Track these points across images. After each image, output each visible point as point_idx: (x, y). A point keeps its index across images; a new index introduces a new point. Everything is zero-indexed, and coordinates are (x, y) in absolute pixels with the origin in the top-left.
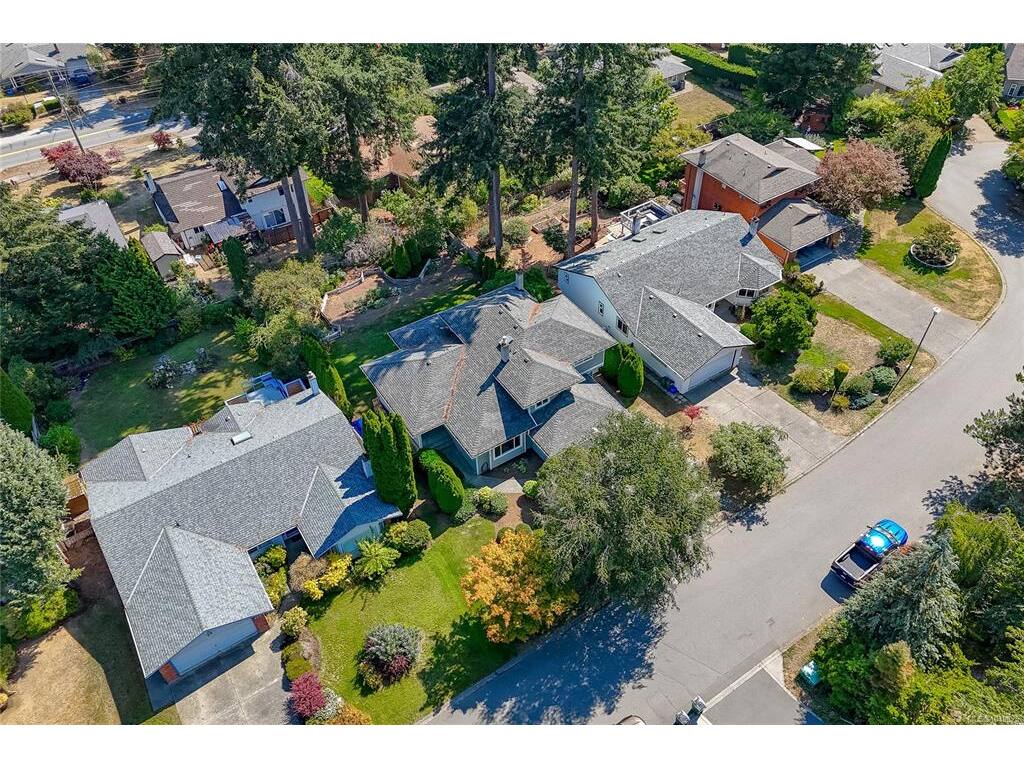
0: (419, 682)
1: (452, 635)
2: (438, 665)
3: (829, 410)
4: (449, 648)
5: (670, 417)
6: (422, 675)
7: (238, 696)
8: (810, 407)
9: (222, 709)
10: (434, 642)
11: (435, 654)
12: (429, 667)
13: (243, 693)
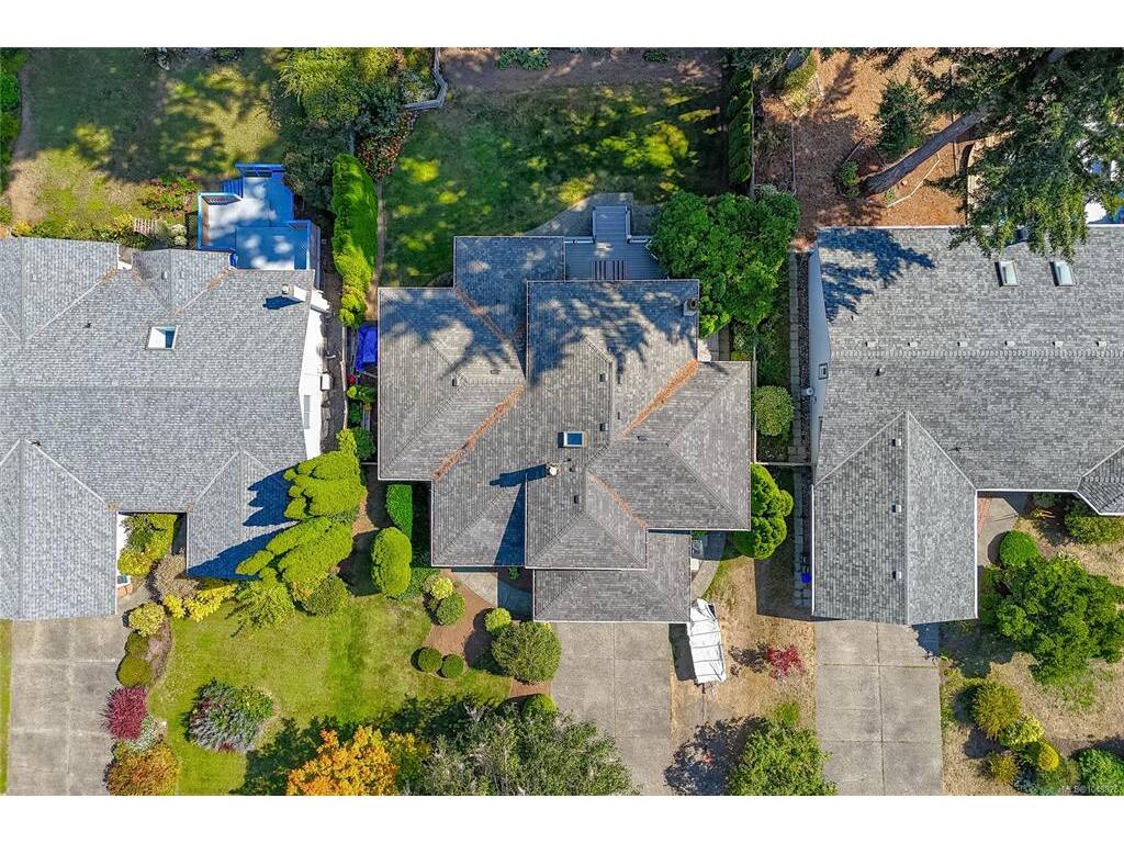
0: (245, 762)
1: (306, 732)
2: (273, 756)
3: (977, 762)
4: (294, 745)
5: (764, 618)
6: (252, 755)
7: (72, 653)
8: (959, 737)
9: (54, 657)
10: (283, 728)
11: (278, 741)
12: (262, 752)
13: (77, 655)
